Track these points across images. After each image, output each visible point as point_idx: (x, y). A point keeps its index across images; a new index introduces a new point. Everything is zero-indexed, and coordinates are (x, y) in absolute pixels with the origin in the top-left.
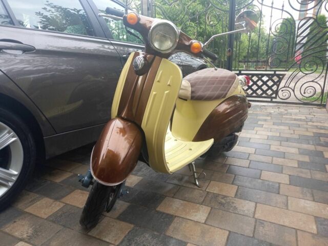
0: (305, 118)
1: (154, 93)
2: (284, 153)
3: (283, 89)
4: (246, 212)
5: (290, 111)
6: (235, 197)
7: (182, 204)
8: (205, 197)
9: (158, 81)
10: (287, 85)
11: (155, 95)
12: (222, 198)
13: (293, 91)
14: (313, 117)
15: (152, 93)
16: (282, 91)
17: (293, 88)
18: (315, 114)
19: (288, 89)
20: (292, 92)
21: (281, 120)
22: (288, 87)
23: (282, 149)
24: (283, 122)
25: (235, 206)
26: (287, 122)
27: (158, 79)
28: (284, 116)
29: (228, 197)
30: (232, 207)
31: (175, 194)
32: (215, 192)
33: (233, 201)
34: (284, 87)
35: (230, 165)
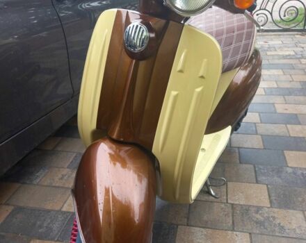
0: (294, 53)
1: (174, 93)
2: (296, 115)
3: (258, 12)
4: (298, 231)
5: (271, 43)
6: (271, 207)
7: (205, 235)
8: (233, 216)
9: (181, 71)
10: (263, 7)
11: (176, 97)
12: (257, 212)
13: (271, 14)
14: (302, 49)
15: (170, 93)
16: (257, 15)
17: (270, 11)
18: (303, 45)
19: (264, 12)
20: (269, 16)
21: (268, 60)
22: (265, 9)
23: (291, 109)
24: (271, 62)
25: (279, 224)
26: (277, 61)
27: (179, 67)
28: (269, 53)
29: (263, 207)
30: (275, 225)
31: (188, 218)
32: (242, 203)
33: (273, 215)
34: (260, 9)
35: (239, 148)
